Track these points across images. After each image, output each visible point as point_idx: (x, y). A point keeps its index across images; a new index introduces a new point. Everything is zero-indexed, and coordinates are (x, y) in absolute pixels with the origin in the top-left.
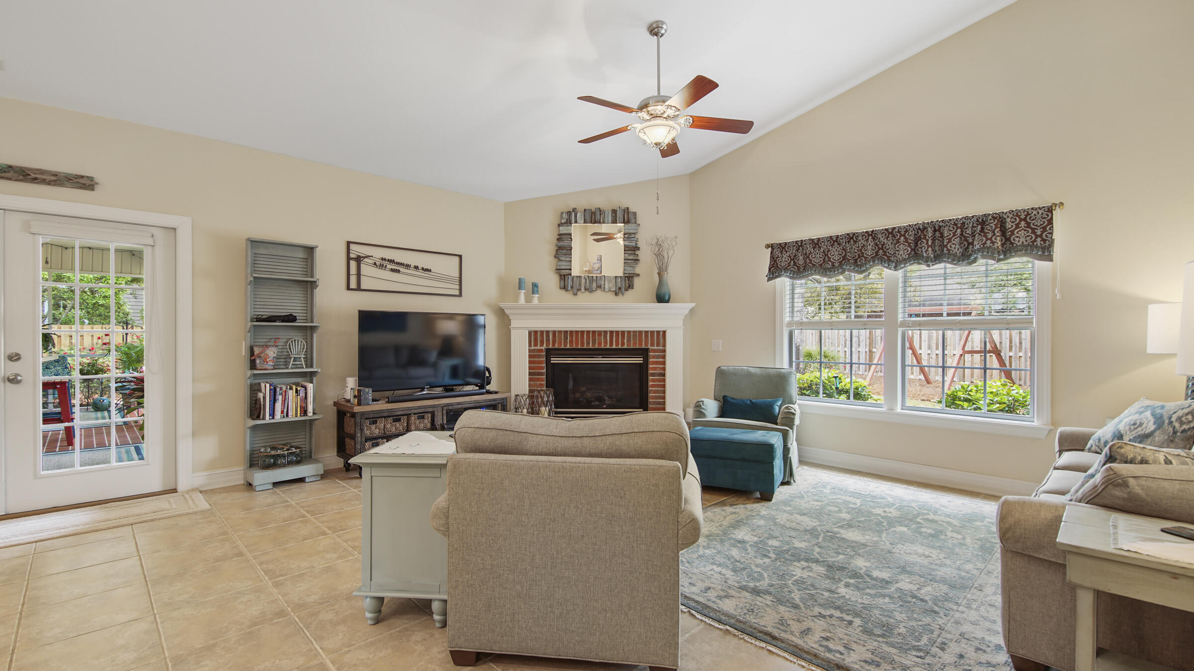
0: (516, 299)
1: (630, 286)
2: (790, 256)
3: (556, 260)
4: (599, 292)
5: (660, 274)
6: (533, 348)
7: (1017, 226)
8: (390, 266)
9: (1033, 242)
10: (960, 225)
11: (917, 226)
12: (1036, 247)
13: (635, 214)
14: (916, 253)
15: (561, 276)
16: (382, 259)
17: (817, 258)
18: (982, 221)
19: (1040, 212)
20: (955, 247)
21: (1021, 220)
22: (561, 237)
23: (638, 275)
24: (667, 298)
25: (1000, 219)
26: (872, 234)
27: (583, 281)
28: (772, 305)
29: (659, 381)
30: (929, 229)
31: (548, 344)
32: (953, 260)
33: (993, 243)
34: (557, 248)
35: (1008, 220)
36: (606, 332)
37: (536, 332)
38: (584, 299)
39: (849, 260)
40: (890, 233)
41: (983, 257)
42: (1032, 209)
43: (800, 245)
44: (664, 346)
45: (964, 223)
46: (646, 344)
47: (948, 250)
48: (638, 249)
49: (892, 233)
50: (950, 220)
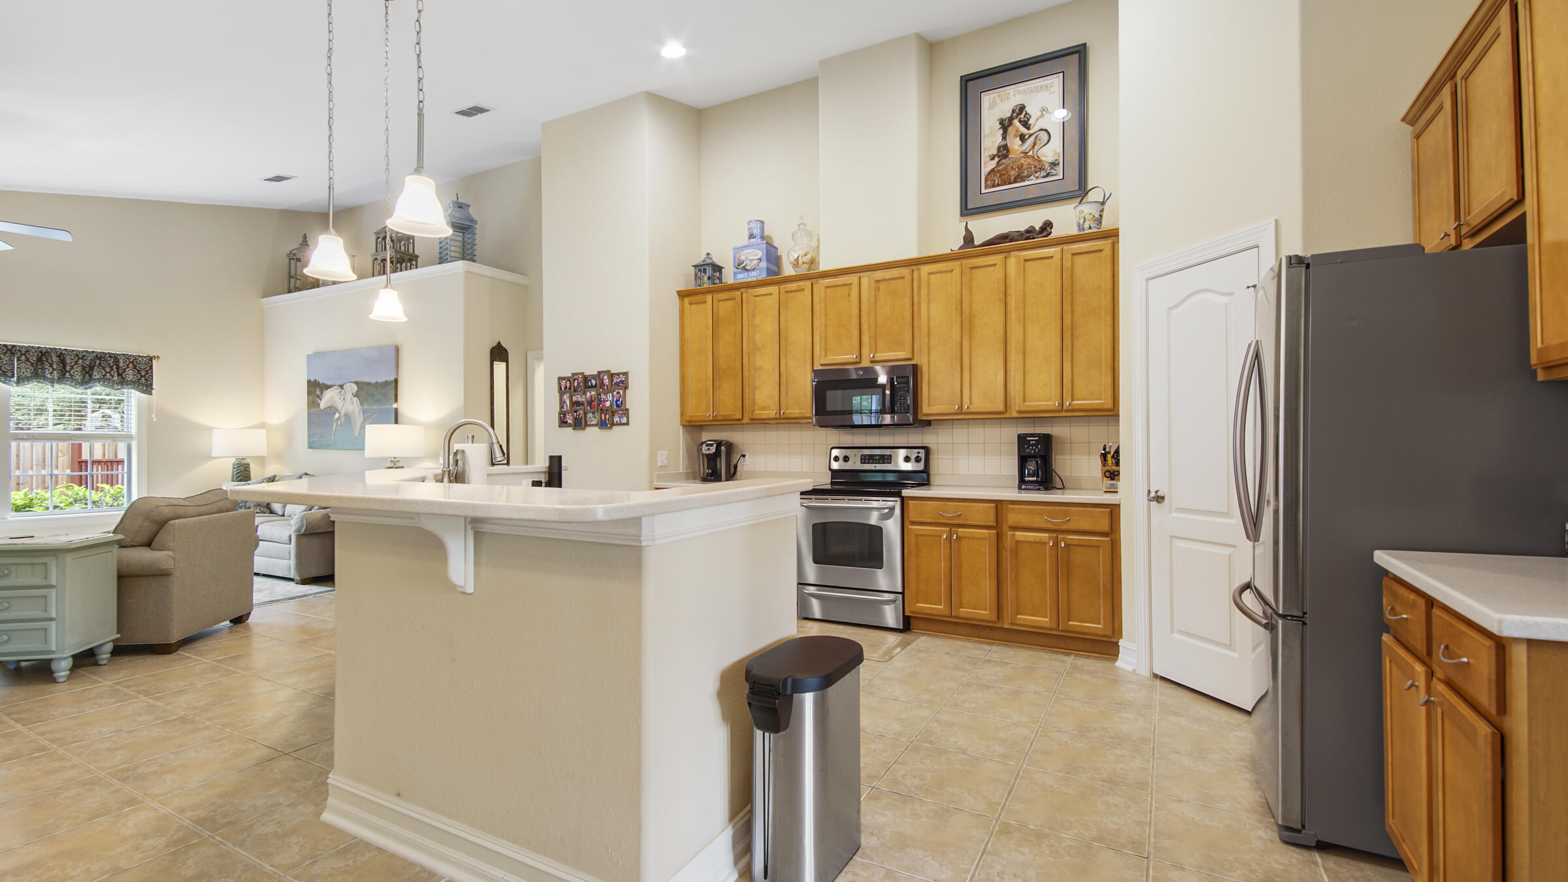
7: (128, 365)
9: (139, 380)
10: (79, 356)
11: (40, 350)
12: (142, 384)
14: (36, 373)
19: (145, 359)
20: (76, 374)
21: (130, 362)
25: (115, 358)
30: (52, 354)
32: (76, 385)
35: (121, 360)
41: (103, 385)
42: (139, 356)
45: (84, 355)
47: (71, 375)
49: (10, 350)
50: (73, 351)
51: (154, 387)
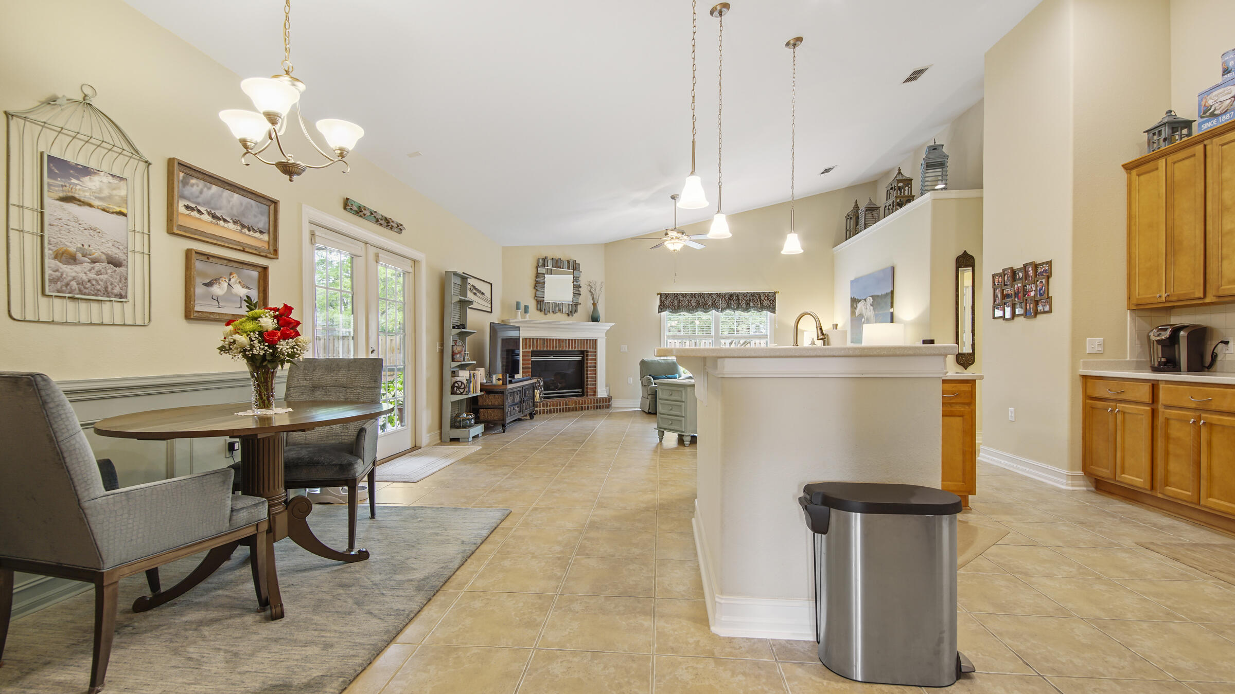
0: (516, 317)
1: (576, 311)
2: (670, 301)
3: (534, 291)
4: (559, 314)
5: (594, 305)
6: (524, 350)
7: (765, 298)
8: (474, 291)
9: (770, 305)
10: (745, 295)
11: (730, 294)
12: (770, 307)
13: (579, 264)
14: (729, 306)
15: (537, 301)
16: (472, 285)
17: (685, 303)
18: (753, 295)
19: (772, 294)
20: (744, 305)
21: (766, 296)
22: (538, 275)
23: (581, 304)
24: (598, 319)
25: (759, 294)
26: (711, 295)
27: (551, 305)
28: (659, 324)
29: (593, 370)
30: (734, 295)
31: (533, 348)
32: (743, 310)
33: (758, 304)
34: (534, 282)
35: (762, 295)
36: (566, 340)
37: (526, 339)
38: (551, 317)
39: (700, 306)
40: (719, 295)
41: (754, 310)
42: (770, 292)
43: (676, 296)
44: (596, 349)
45: (746, 295)
46: (587, 348)
47: (741, 305)
48: (581, 287)
50: (743, 293)
51: (776, 309)
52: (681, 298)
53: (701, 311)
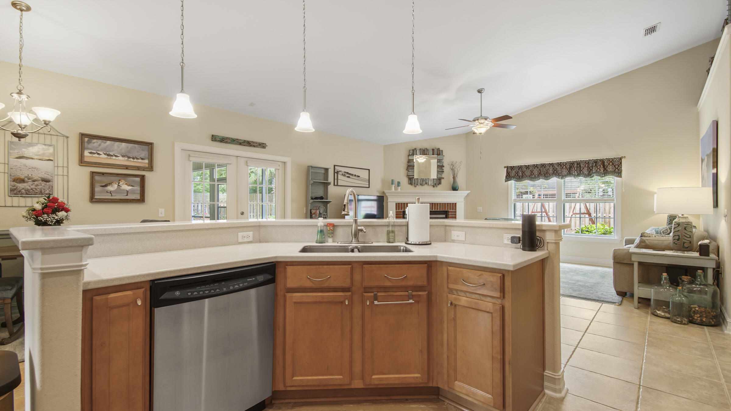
0: (390, 189)
1: (440, 183)
2: (515, 172)
3: (407, 171)
4: (426, 186)
5: (454, 178)
6: (397, 211)
7: (609, 164)
8: (347, 175)
9: (615, 170)
10: (587, 163)
11: (570, 162)
12: (616, 172)
13: (442, 151)
14: (570, 173)
15: (409, 178)
16: (345, 172)
17: (528, 173)
18: (596, 162)
19: (617, 159)
20: (586, 171)
21: (610, 162)
22: (409, 161)
23: (443, 178)
24: (457, 189)
25: (602, 161)
26: (552, 165)
27: (419, 180)
28: (507, 192)
30: (575, 164)
31: (404, 209)
32: (585, 176)
33: (600, 170)
34: (407, 166)
35: (606, 162)
37: (399, 204)
38: (419, 189)
39: (542, 174)
40: (559, 164)
41: (597, 175)
42: (614, 158)
43: (520, 167)
44: (456, 209)
45: (589, 162)
46: (448, 209)
47: (583, 172)
48: (444, 166)
49: (560, 164)
50: (584, 160)
51: (622, 173)
52: (524, 169)
53: (542, 179)
